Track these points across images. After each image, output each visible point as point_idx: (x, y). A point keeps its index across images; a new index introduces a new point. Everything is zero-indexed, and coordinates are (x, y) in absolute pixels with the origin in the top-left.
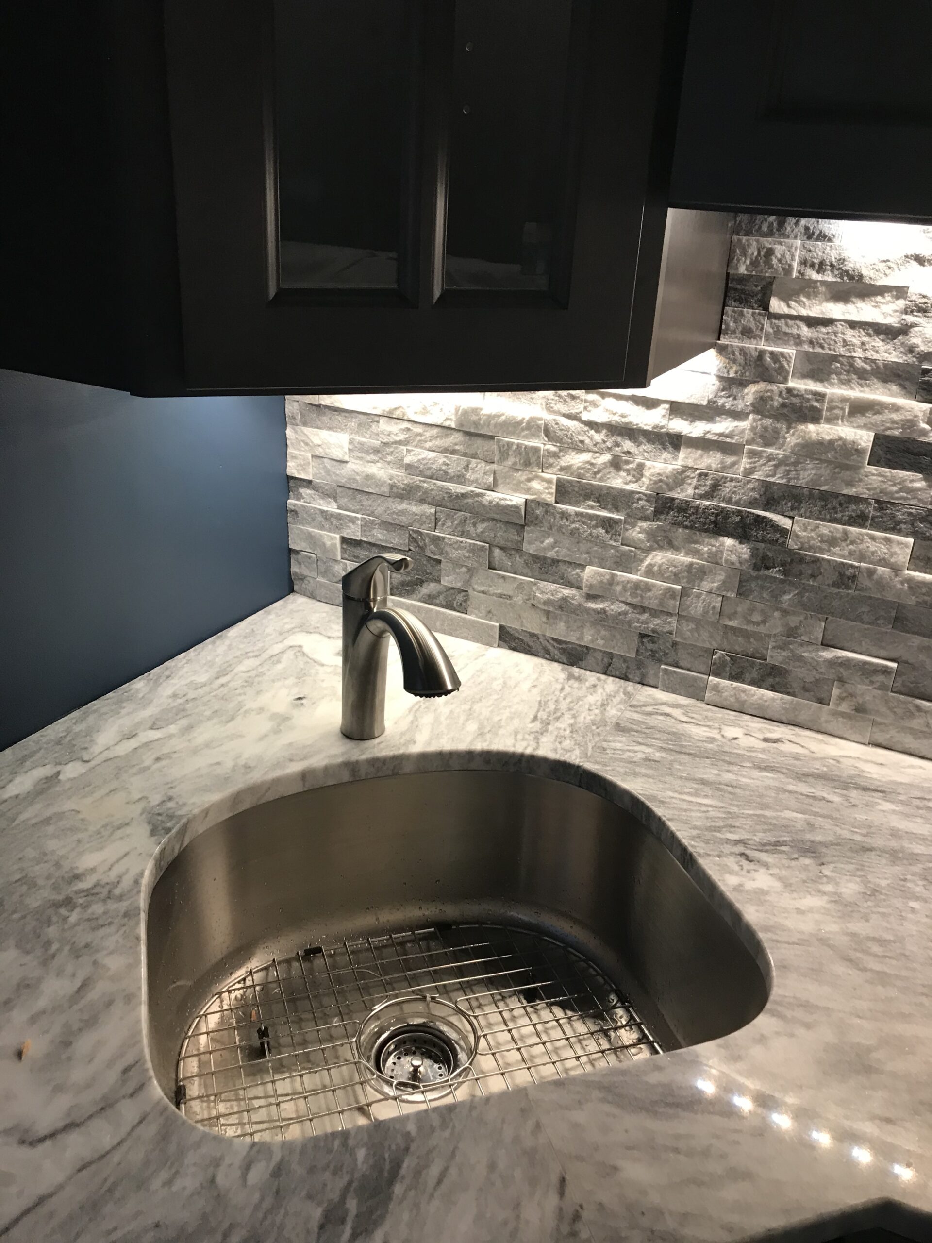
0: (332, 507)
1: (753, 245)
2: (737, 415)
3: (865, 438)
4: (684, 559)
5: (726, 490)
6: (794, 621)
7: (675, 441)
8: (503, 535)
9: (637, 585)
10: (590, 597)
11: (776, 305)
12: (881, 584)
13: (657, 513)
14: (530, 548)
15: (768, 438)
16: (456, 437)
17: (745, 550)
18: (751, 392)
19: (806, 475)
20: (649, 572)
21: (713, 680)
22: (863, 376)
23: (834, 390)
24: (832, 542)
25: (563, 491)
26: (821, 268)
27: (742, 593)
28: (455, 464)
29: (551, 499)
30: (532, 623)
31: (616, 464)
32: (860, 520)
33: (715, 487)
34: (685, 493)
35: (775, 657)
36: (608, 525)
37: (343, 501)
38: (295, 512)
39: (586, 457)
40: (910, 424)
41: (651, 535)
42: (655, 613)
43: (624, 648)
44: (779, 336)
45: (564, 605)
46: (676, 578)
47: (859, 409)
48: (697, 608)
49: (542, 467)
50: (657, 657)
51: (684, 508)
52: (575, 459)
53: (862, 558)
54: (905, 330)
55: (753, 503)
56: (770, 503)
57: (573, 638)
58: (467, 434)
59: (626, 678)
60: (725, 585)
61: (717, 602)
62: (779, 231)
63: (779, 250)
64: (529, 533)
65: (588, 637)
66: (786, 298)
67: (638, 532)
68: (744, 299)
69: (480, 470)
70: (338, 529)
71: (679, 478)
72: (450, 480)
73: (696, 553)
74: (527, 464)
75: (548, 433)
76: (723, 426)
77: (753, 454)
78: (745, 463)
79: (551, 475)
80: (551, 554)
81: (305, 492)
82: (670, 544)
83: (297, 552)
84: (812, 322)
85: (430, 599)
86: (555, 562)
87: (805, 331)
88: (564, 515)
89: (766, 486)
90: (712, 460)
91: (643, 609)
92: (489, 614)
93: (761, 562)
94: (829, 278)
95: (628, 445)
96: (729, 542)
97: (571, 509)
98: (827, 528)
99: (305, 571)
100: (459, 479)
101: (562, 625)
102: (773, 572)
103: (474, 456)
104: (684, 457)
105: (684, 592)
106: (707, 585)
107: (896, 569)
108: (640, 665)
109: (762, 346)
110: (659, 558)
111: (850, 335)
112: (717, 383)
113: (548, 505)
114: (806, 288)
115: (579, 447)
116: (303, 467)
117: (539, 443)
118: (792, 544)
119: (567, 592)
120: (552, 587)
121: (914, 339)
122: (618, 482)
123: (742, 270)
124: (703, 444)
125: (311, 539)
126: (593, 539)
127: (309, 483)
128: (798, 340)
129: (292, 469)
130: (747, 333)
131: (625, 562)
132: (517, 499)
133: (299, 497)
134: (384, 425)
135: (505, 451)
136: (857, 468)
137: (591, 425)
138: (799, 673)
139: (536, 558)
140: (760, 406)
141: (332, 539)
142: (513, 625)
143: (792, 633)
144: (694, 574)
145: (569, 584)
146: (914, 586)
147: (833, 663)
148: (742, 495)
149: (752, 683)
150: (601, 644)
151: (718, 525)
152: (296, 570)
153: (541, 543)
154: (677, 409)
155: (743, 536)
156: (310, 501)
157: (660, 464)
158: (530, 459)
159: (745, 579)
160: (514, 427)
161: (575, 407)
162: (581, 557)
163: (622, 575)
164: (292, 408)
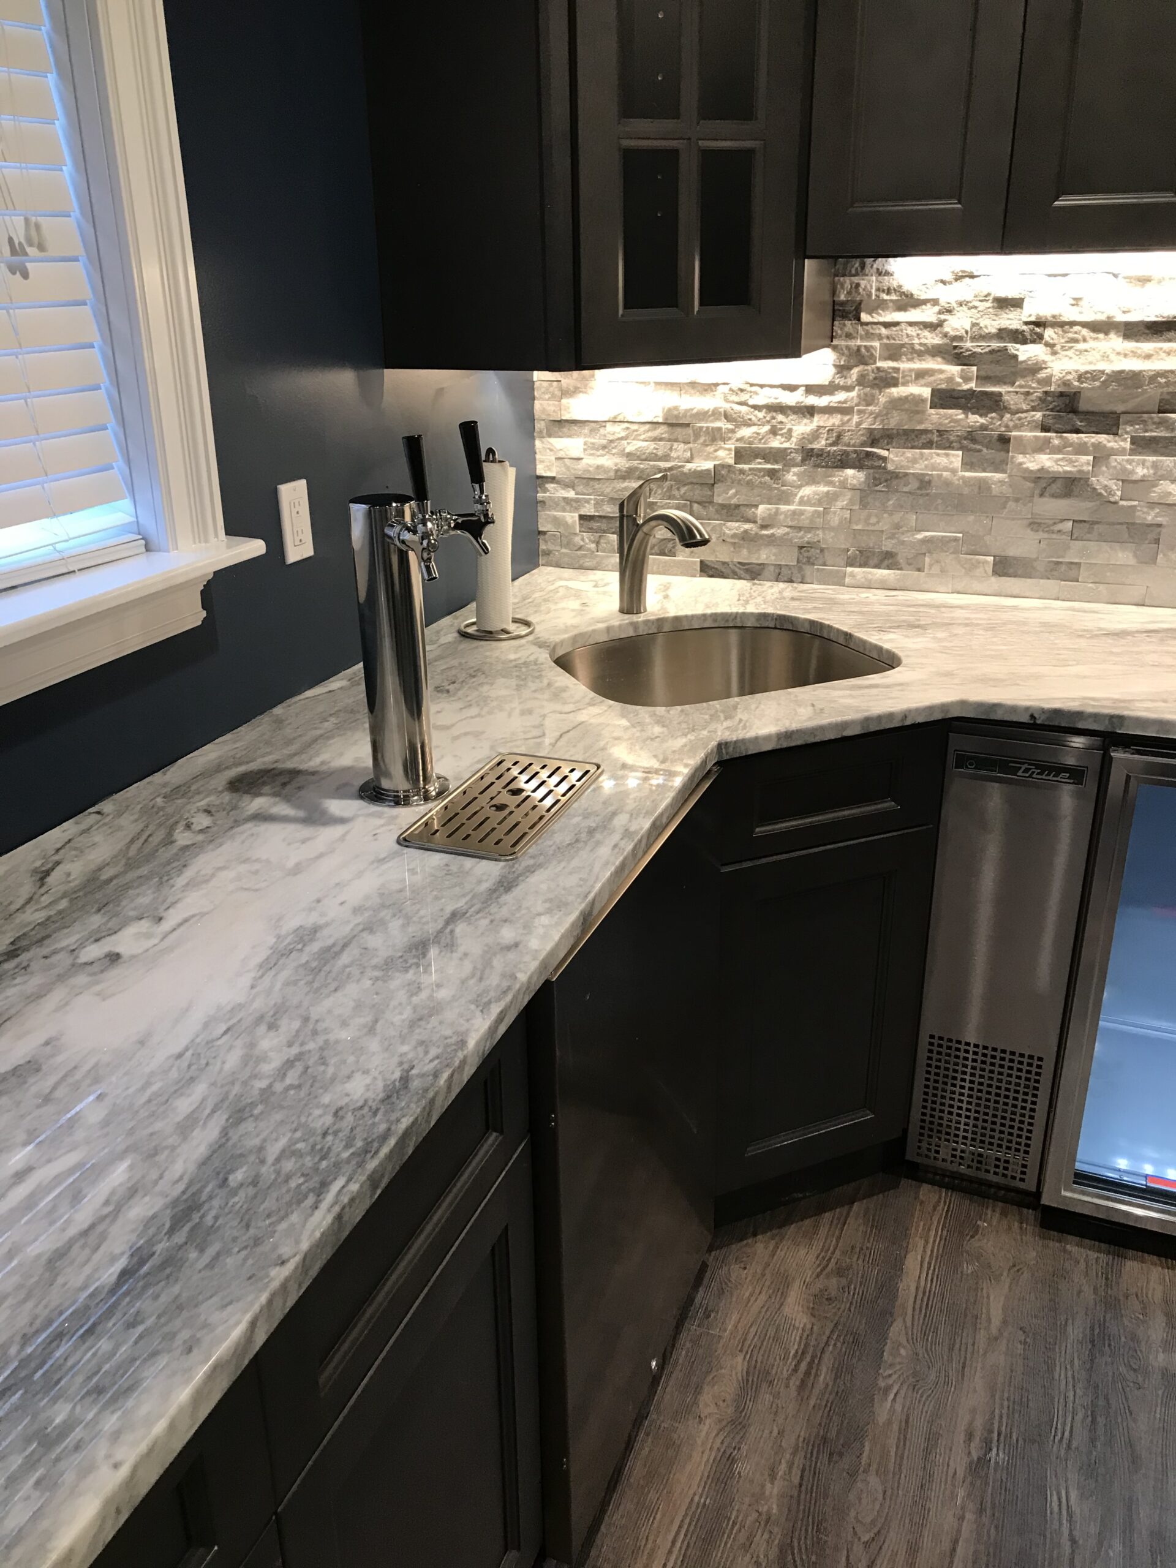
0: (571, 494)
1: (847, 282)
2: (848, 389)
3: (926, 392)
4: (823, 489)
5: (846, 439)
6: (897, 517)
7: (810, 411)
8: (698, 493)
9: (794, 512)
10: (764, 527)
11: (865, 317)
12: (947, 483)
13: (803, 460)
14: (719, 500)
15: (869, 400)
16: (664, 428)
17: (862, 476)
18: (855, 372)
19: (894, 421)
20: (802, 502)
21: (849, 569)
22: (920, 354)
23: (904, 365)
24: (914, 461)
25: (740, 455)
26: (888, 292)
27: (864, 505)
28: (662, 448)
29: (731, 461)
30: (723, 554)
31: (774, 432)
32: (929, 445)
33: (839, 437)
34: (821, 444)
35: (888, 545)
36: (772, 473)
37: (580, 488)
38: (543, 502)
39: (754, 429)
40: (950, 379)
41: (801, 476)
42: (809, 529)
43: (789, 558)
44: (869, 336)
45: (745, 536)
46: (819, 503)
47: (920, 375)
48: (835, 521)
49: (724, 440)
50: (810, 562)
51: (820, 454)
52: (746, 432)
53: (934, 469)
54: (940, 324)
55: (863, 444)
56: (874, 443)
57: (752, 560)
58: (671, 425)
59: (791, 581)
60: (851, 502)
61: (847, 514)
62: (862, 271)
63: (863, 283)
64: (718, 489)
65: (763, 556)
66: (870, 313)
67: (792, 476)
68: (845, 316)
69: (680, 450)
70: (577, 509)
71: (815, 435)
72: (660, 459)
73: (831, 483)
74: (714, 440)
75: (727, 417)
76: (841, 396)
77: (860, 412)
78: (856, 418)
79: (731, 445)
80: (734, 501)
81: (550, 486)
82: (813, 481)
83: (544, 533)
84: (887, 325)
86: (737, 506)
87: (884, 331)
88: (742, 472)
89: (871, 431)
90: (835, 420)
91: (800, 529)
93: (872, 482)
94: (894, 297)
95: (780, 417)
96: (850, 472)
97: (746, 467)
98: (909, 453)
99: (551, 547)
100: (666, 458)
101: (745, 552)
102: (882, 488)
103: (676, 440)
104: (818, 420)
105: (825, 512)
106: (840, 504)
107: (954, 471)
108: (800, 569)
109: (859, 343)
110: (807, 491)
111: (911, 331)
112: (833, 370)
113: (730, 466)
114: (881, 305)
115: (748, 423)
116: (549, 468)
117: (722, 425)
118: (890, 467)
119: (747, 526)
120: (737, 524)
121: (947, 328)
122: (776, 443)
123: (842, 297)
124: (828, 410)
125: (556, 521)
126: (763, 485)
127: (552, 479)
128: (880, 337)
129: (541, 470)
130: (849, 336)
131: (785, 498)
132: (708, 465)
133: (545, 490)
134: (610, 427)
135: (697, 433)
136: (923, 412)
137: (755, 407)
138: (905, 554)
139: (723, 506)
140: (862, 381)
141: (572, 518)
142: (712, 560)
143: (897, 526)
144: (831, 498)
145: (748, 521)
146: (966, 482)
147: (922, 541)
148: (857, 440)
149: (877, 566)
150: (773, 559)
151: (843, 462)
152: (543, 547)
153: (726, 495)
154: (810, 389)
155: (859, 467)
156: (554, 492)
157: (802, 428)
158: (716, 436)
159: (864, 496)
160: (703, 415)
161: (744, 397)
162: (755, 500)
163: (784, 508)
164: (539, 426)
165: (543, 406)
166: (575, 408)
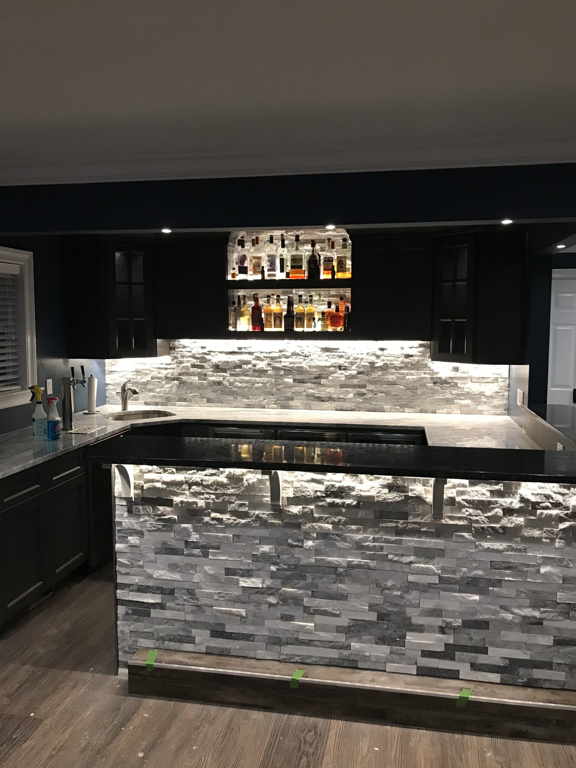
0: (114, 387)
1: (172, 343)
2: (174, 364)
3: (189, 365)
4: (170, 385)
5: (174, 374)
6: (186, 391)
7: (166, 369)
8: (143, 386)
9: (164, 390)
10: (158, 394)
11: (176, 350)
12: (195, 383)
13: (166, 379)
14: (148, 388)
15: (178, 366)
16: (135, 373)
17: (178, 382)
18: (175, 361)
19: (184, 371)
20: (166, 388)
21: (177, 402)
22: (188, 357)
23: (185, 359)
24: (188, 379)
25: (152, 378)
26: (180, 345)
27: (179, 388)
28: (135, 377)
29: (150, 379)
30: (149, 400)
31: (159, 373)
32: (191, 375)
33: (173, 374)
34: (169, 376)
35: (184, 397)
36: (159, 382)
37: (116, 386)
38: (107, 390)
39: (155, 372)
40: (194, 362)
41: (165, 382)
42: (167, 394)
43: (164, 401)
44: (177, 353)
45: (154, 396)
46: (170, 388)
47: (188, 361)
48: (173, 392)
49: (148, 375)
50: (169, 401)
51: (169, 378)
53: (192, 380)
55: (178, 375)
56: (180, 375)
57: (156, 401)
58: (137, 372)
59: (165, 406)
60: (176, 388)
61: (176, 390)
62: (175, 341)
63: (175, 343)
64: (148, 385)
65: (158, 400)
67: (163, 382)
68: (172, 349)
69: (139, 377)
70: (115, 391)
71: (168, 374)
73: (172, 384)
74: (146, 375)
76: (173, 366)
78: (176, 370)
79: (150, 376)
81: (109, 386)
82: (168, 383)
84: (181, 351)
85: (132, 400)
86: (152, 389)
87: (180, 353)
88: (153, 382)
89: (179, 373)
90: (172, 370)
91: (165, 394)
92: (142, 400)
93: (180, 384)
95: (160, 370)
96: (175, 381)
98: (187, 377)
99: (109, 400)
100: (136, 379)
101: (154, 399)
102: (182, 385)
103: (138, 375)
104: (168, 370)
105: (171, 390)
106: (174, 388)
107: (196, 381)
108: (167, 403)
109: (175, 355)
110: (167, 386)
111: (186, 353)
112: (170, 360)
113: (150, 381)
114: (179, 347)
115: (153, 371)
116: (109, 382)
117: (148, 372)
118: (183, 380)
119: (155, 394)
120: (152, 393)
121: (192, 352)
122: (160, 375)
123: (171, 346)
124: (170, 369)
125: (111, 394)
126: (157, 384)
127: (110, 384)
129: (107, 382)
130: (173, 353)
131: (162, 387)
132: (145, 380)
133: (108, 387)
135: (142, 373)
136: (189, 369)
138: (188, 399)
139: (149, 389)
140: (176, 362)
141: (114, 393)
142: (146, 401)
143: (186, 393)
144: (172, 387)
145: (154, 392)
146: (199, 383)
147: (191, 396)
148: (176, 375)
149: (183, 402)
150: (160, 401)
151: (174, 379)
152: (107, 400)
153: (149, 387)
154: (166, 364)
155: (177, 380)
156: (110, 387)
157: (165, 372)
158: (146, 374)
159: (179, 387)
160: (143, 370)
161: (152, 366)
162: (155, 388)
163: (162, 389)
164: (106, 372)
165: (107, 368)
166: (113, 369)
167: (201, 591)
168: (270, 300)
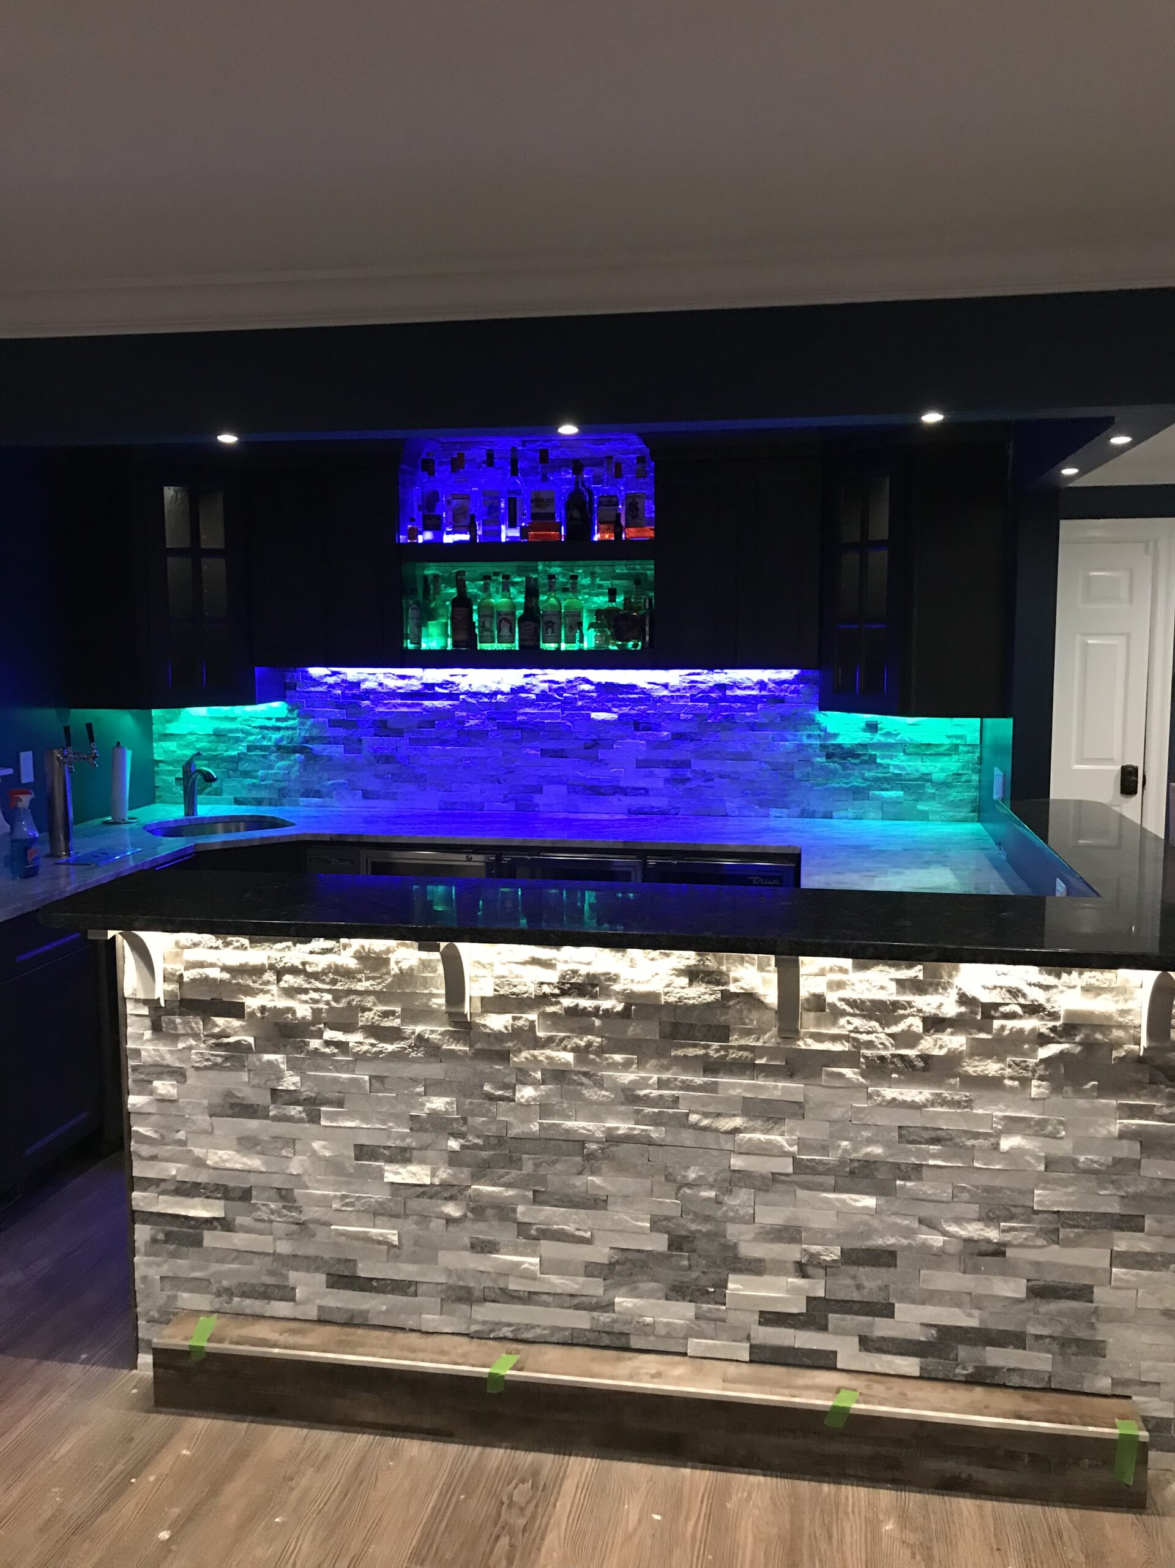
0: (171, 768)
1: (289, 675)
2: (294, 719)
3: (327, 721)
4: (286, 763)
5: (295, 740)
6: (320, 774)
7: (279, 729)
8: (231, 766)
9: (275, 774)
10: (262, 781)
11: (298, 689)
12: (338, 759)
13: (277, 750)
14: (241, 768)
15: (303, 724)
17: (303, 756)
18: (296, 712)
19: (314, 733)
20: (278, 768)
21: (300, 799)
22: (323, 705)
23: (316, 709)
24: (324, 750)
25: (249, 748)
26: (307, 679)
27: (305, 769)
28: (213, 746)
29: (245, 751)
30: (244, 794)
31: (264, 738)
32: (329, 743)
33: (292, 740)
34: (284, 743)
35: (317, 787)
36: (264, 756)
37: (173, 765)
38: (157, 772)
39: (254, 737)
40: (335, 715)
41: (277, 757)
42: (281, 781)
43: (275, 796)
44: (301, 697)
45: (254, 785)
46: (286, 769)
48: (293, 776)
49: (242, 742)
50: (284, 796)
51: (284, 747)
52: (252, 738)
53: (332, 753)
54: (329, 692)
55: (302, 743)
56: (307, 742)
57: (258, 796)
59: (276, 805)
60: (299, 768)
61: (298, 774)
63: (295, 675)
64: (240, 764)
65: (263, 794)
66: (300, 688)
67: (273, 757)
68: (291, 689)
69: (222, 746)
70: (172, 775)
71: (281, 739)
72: (212, 751)
73: (290, 760)
75: (243, 731)
76: (290, 723)
77: (300, 729)
78: (298, 731)
79: (245, 744)
80: (248, 769)
81: (161, 765)
82: (284, 760)
83: (157, 787)
84: (308, 693)
85: (208, 794)
86: (249, 772)
87: (307, 695)
88: (250, 756)
89: (305, 737)
90: (289, 733)
91: (278, 781)
92: (230, 794)
93: (308, 759)
94: (309, 681)
95: (266, 731)
96: (298, 755)
97: (253, 753)
98: (322, 746)
99: (162, 794)
100: (216, 750)
101: (254, 792)
102: (312, 762)
103: (220, 742)
104: (282, 733)
105: (289, 773)
106: (295, 769)
107: (340, 754)
108: (280, 800)
109: (297, 700)
110: (280, 764)
111: (318, 695)
112: (286, 711)
113: (244, 754)
114: (305, 684)
115: (252, 734)
116: (159, 756)
117: (240, 735)
118: (314, 752)
119: (254, 781)
120: (249, 780)
121: (332, 694)
122: (265, 743)
123: (287, 681)
124: (286, 728)
125: (164, 781)
126: (260, 761)
127: (162, 762)
128: (306, 697)
129: (156, 757)
130: (292, 696)
131: (271, 767)
132: (235, 753)
133: (158, 766)
134: (189, 737)
135: (229, 739)
136: (326, 729)
137: (255, 727)
138: (324, 790)
139: (243, 772)
140: (299, 716)
141: (172, 779)
142: (238, 796)
143: (320, 778)
144: (290, 767)
145: (254, 778)
146: (346, 758)
147: (332, 785)
148: (300, 740)
149: (313, 797)
150: (267, 796)
151: (294, 751)
152: (157, 794)
153: (244, 766)
154: (278, 720)
155: (301, 752)
156: (163, 767)
157: (276, 736)
158: (238, 740)
159: (304, 766)
160: (232, 731)
161: (249, 723)
162: (256, 768)
163: (270, 771)
164: (155, 736)
165: (156, 728)
166: (172, 728)
167: (306, 1193)
168: (489, 584)
